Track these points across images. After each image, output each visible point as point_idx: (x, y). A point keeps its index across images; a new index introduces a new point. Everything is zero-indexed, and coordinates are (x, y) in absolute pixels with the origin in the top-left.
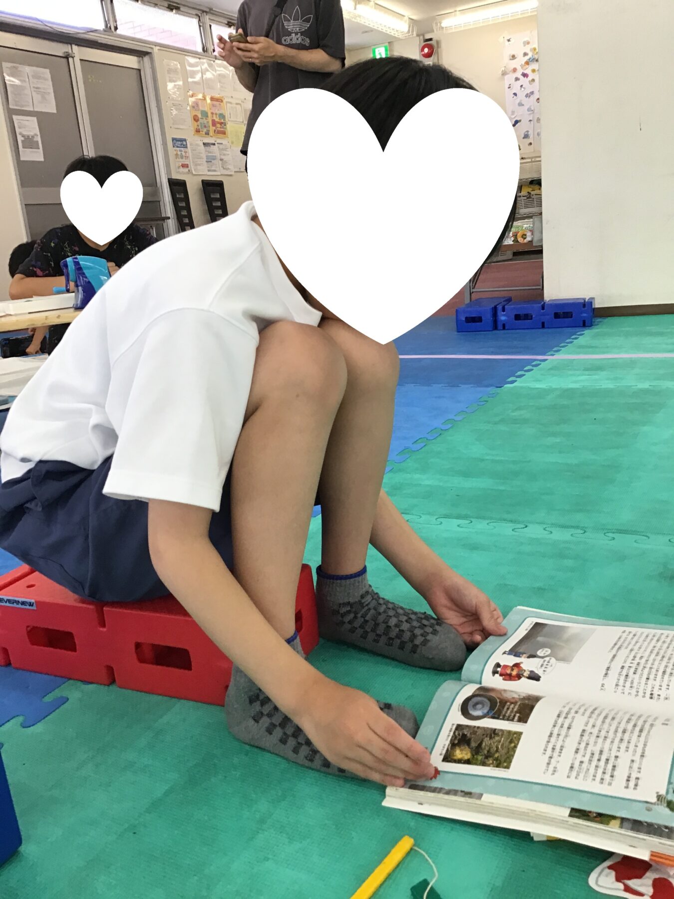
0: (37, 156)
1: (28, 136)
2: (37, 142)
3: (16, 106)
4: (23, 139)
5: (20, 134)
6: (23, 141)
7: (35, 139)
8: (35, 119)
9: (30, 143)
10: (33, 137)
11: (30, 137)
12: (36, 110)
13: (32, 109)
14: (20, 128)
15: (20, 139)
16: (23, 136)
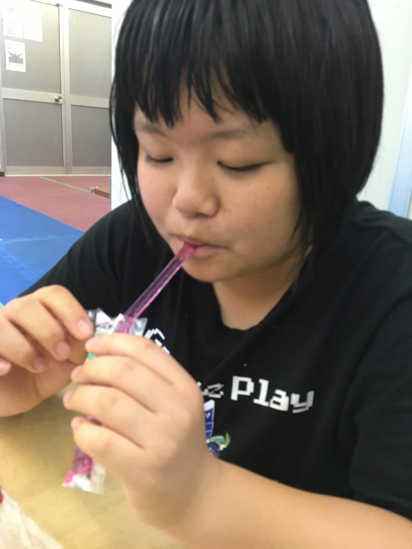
0: (21, 68)
1: (15, 55)
2: (22, 60)
3: (9, 33)
4: (10, 56)
5: (9, 52)
6: (10, 58)
7: (21, 57)
8: (23, 44)
9: (15, 59)
10: (19, 56)
11: (17, 55)
12: (25, 38)
13: (22, 38)
14: (9, 48)
15: (8, 56)
16: (11, 54)
